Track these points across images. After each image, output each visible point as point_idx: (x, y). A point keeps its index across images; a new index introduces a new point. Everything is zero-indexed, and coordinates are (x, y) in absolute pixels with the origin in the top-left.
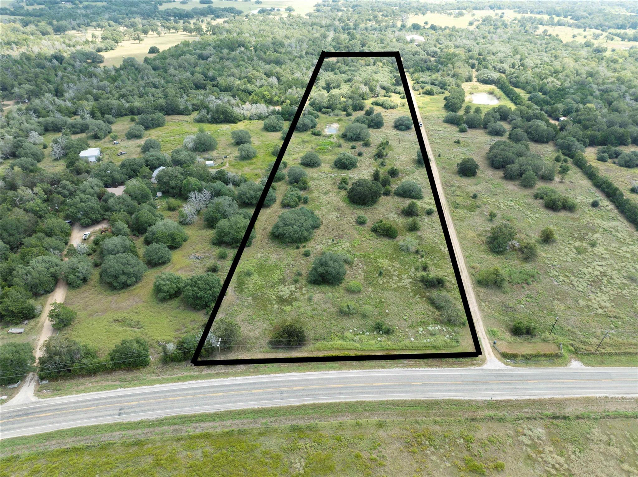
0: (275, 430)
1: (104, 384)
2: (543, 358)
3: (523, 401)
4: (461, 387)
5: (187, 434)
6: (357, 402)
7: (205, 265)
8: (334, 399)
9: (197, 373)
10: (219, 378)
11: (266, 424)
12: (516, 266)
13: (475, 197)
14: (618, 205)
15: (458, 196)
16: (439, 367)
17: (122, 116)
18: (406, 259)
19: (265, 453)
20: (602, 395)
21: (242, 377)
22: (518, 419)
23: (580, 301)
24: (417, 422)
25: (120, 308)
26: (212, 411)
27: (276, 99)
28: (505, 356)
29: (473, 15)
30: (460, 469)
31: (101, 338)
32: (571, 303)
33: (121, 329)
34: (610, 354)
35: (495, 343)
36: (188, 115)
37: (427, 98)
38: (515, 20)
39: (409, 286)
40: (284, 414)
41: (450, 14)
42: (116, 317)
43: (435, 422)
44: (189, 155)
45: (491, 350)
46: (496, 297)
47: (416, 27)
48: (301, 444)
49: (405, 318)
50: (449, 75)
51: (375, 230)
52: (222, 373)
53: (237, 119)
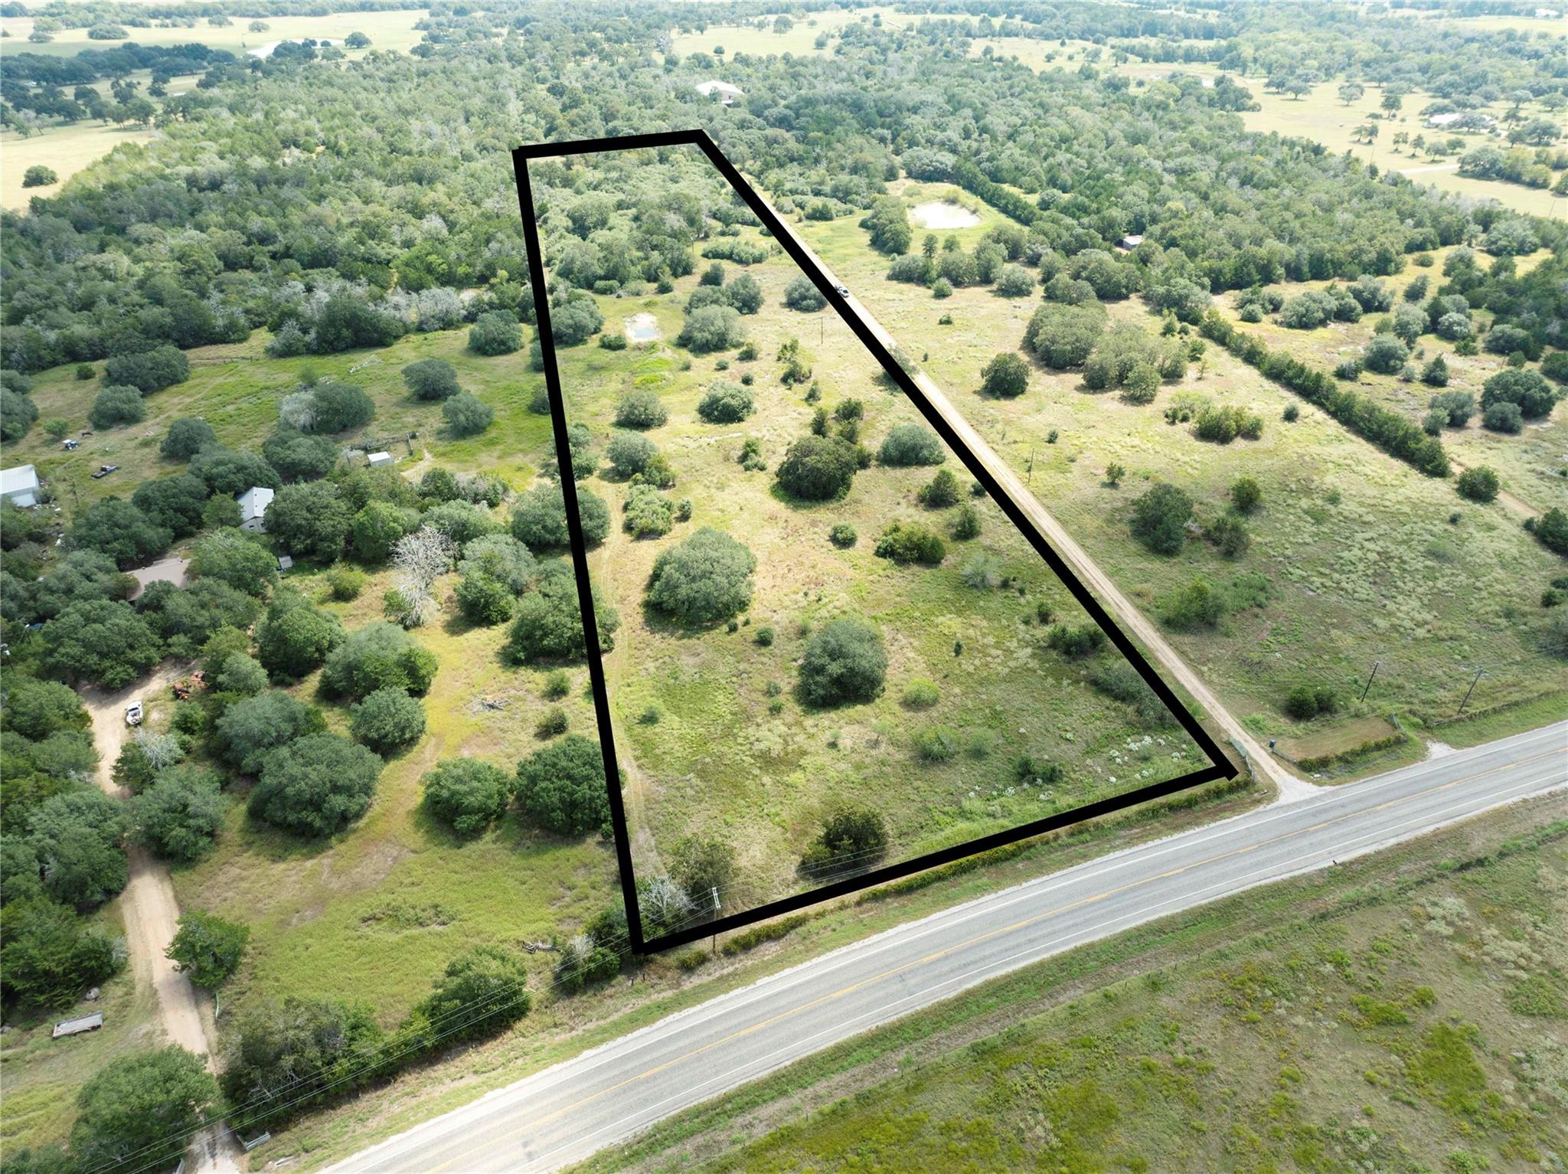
0: (937, 1070)
1: (437, 1094)
2: (1376, 754)
3: (1390, 850)
4: (1263, 856)
5: (739, 1147)
6: (1077, 950)
7: (524, 720)
8: (1023, 958)
9: (669, 994)
10: (731, 988)
11: (909, 1062)
12: (1216, 573)
13: (1052, 439)
14: (1333, 409)
15: (1015, 442)
16: (1197, 825)
17: (44, 368)
18: (992, 605)
19: (946, 1130)
20: (1516, 799)
21: (788, 971)
22: (1403, 890)
23: (1377, 620)
24: (1223, 956)
25: (356, 886)
26: (765, 1074)
27: (462, 270)
28: (1306, 767)
29: (812, 23)
30: (1358, 1026)
31: (354, 975)
32: (1359, 627)
33: (393, 938)
34: (1484, 714)
35: (1272, 745)
36: (241, 341)
37: (821, 226)
38: (910, 29)
39: (1033, 664)
40: (936, 1027)
41: (761, 26)
42: (364, 911)
43: (1257, 944)
44: (317, 443)
45: (1273, 763)
46: (1216, 648)
47: (702, 64)
48: (1014, 1080)
49: (1069, 735)
50: (843, 168)
51: (885, 552)
52: (729, 975)
53: (388, 334)
